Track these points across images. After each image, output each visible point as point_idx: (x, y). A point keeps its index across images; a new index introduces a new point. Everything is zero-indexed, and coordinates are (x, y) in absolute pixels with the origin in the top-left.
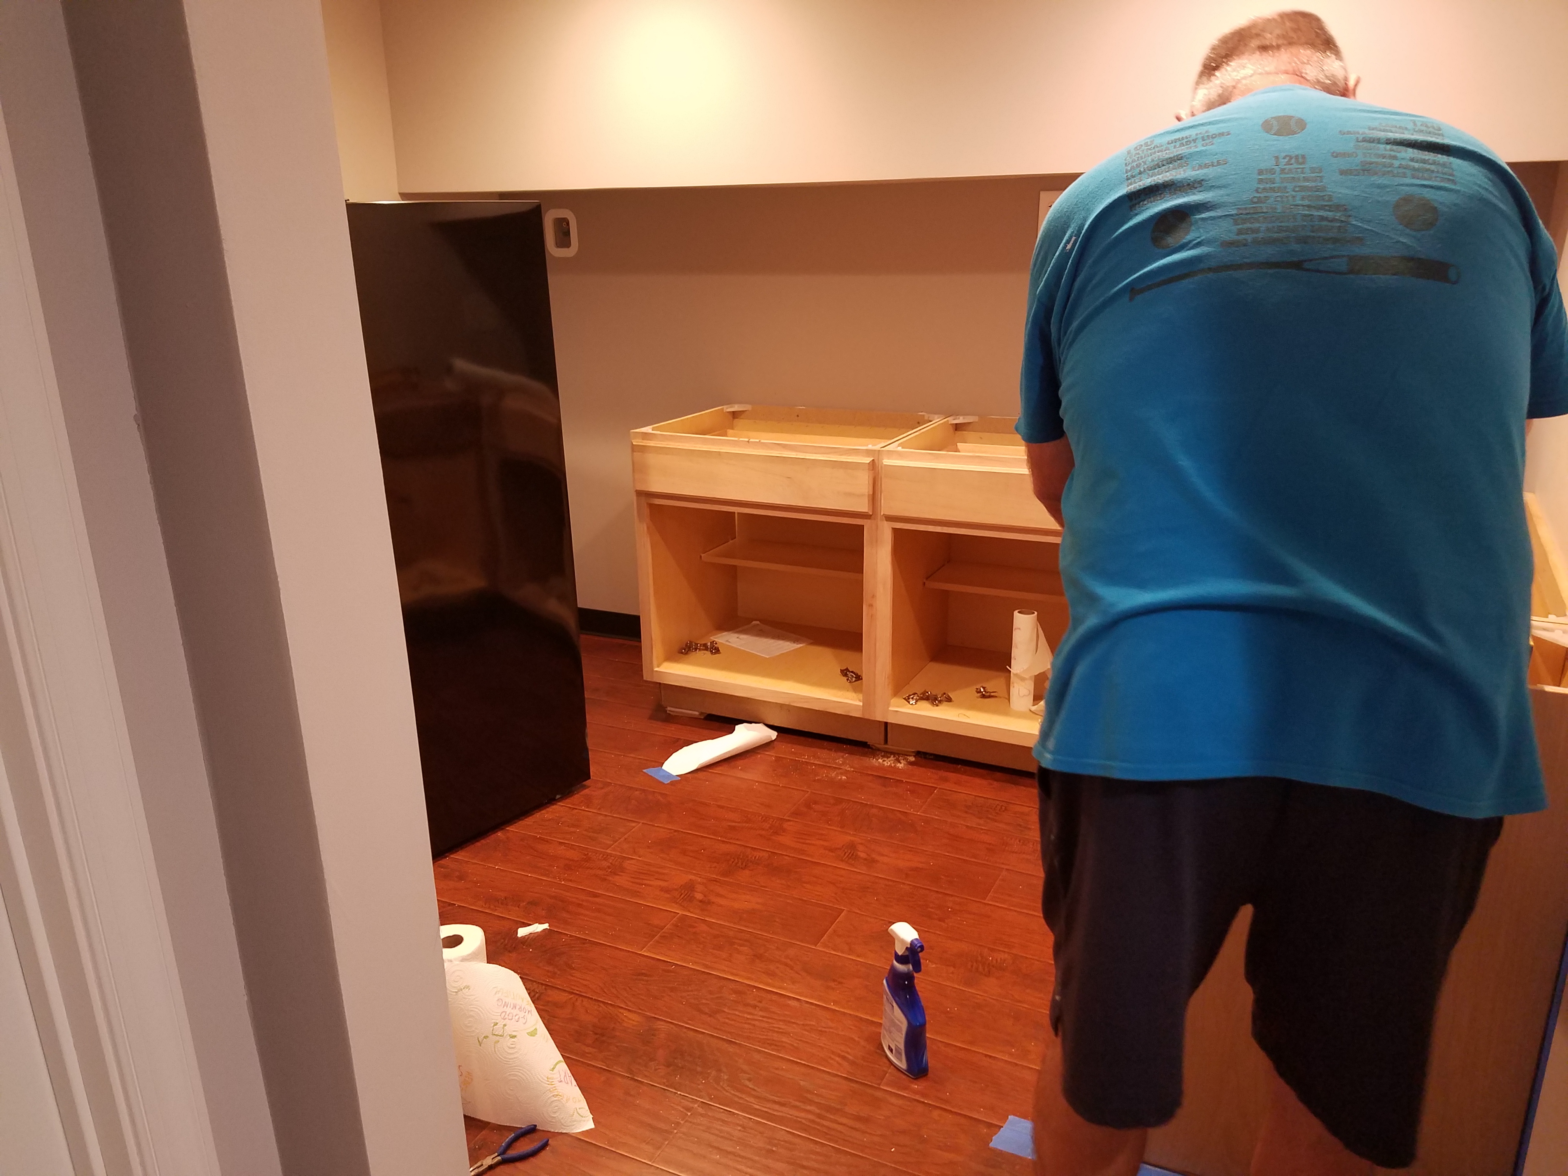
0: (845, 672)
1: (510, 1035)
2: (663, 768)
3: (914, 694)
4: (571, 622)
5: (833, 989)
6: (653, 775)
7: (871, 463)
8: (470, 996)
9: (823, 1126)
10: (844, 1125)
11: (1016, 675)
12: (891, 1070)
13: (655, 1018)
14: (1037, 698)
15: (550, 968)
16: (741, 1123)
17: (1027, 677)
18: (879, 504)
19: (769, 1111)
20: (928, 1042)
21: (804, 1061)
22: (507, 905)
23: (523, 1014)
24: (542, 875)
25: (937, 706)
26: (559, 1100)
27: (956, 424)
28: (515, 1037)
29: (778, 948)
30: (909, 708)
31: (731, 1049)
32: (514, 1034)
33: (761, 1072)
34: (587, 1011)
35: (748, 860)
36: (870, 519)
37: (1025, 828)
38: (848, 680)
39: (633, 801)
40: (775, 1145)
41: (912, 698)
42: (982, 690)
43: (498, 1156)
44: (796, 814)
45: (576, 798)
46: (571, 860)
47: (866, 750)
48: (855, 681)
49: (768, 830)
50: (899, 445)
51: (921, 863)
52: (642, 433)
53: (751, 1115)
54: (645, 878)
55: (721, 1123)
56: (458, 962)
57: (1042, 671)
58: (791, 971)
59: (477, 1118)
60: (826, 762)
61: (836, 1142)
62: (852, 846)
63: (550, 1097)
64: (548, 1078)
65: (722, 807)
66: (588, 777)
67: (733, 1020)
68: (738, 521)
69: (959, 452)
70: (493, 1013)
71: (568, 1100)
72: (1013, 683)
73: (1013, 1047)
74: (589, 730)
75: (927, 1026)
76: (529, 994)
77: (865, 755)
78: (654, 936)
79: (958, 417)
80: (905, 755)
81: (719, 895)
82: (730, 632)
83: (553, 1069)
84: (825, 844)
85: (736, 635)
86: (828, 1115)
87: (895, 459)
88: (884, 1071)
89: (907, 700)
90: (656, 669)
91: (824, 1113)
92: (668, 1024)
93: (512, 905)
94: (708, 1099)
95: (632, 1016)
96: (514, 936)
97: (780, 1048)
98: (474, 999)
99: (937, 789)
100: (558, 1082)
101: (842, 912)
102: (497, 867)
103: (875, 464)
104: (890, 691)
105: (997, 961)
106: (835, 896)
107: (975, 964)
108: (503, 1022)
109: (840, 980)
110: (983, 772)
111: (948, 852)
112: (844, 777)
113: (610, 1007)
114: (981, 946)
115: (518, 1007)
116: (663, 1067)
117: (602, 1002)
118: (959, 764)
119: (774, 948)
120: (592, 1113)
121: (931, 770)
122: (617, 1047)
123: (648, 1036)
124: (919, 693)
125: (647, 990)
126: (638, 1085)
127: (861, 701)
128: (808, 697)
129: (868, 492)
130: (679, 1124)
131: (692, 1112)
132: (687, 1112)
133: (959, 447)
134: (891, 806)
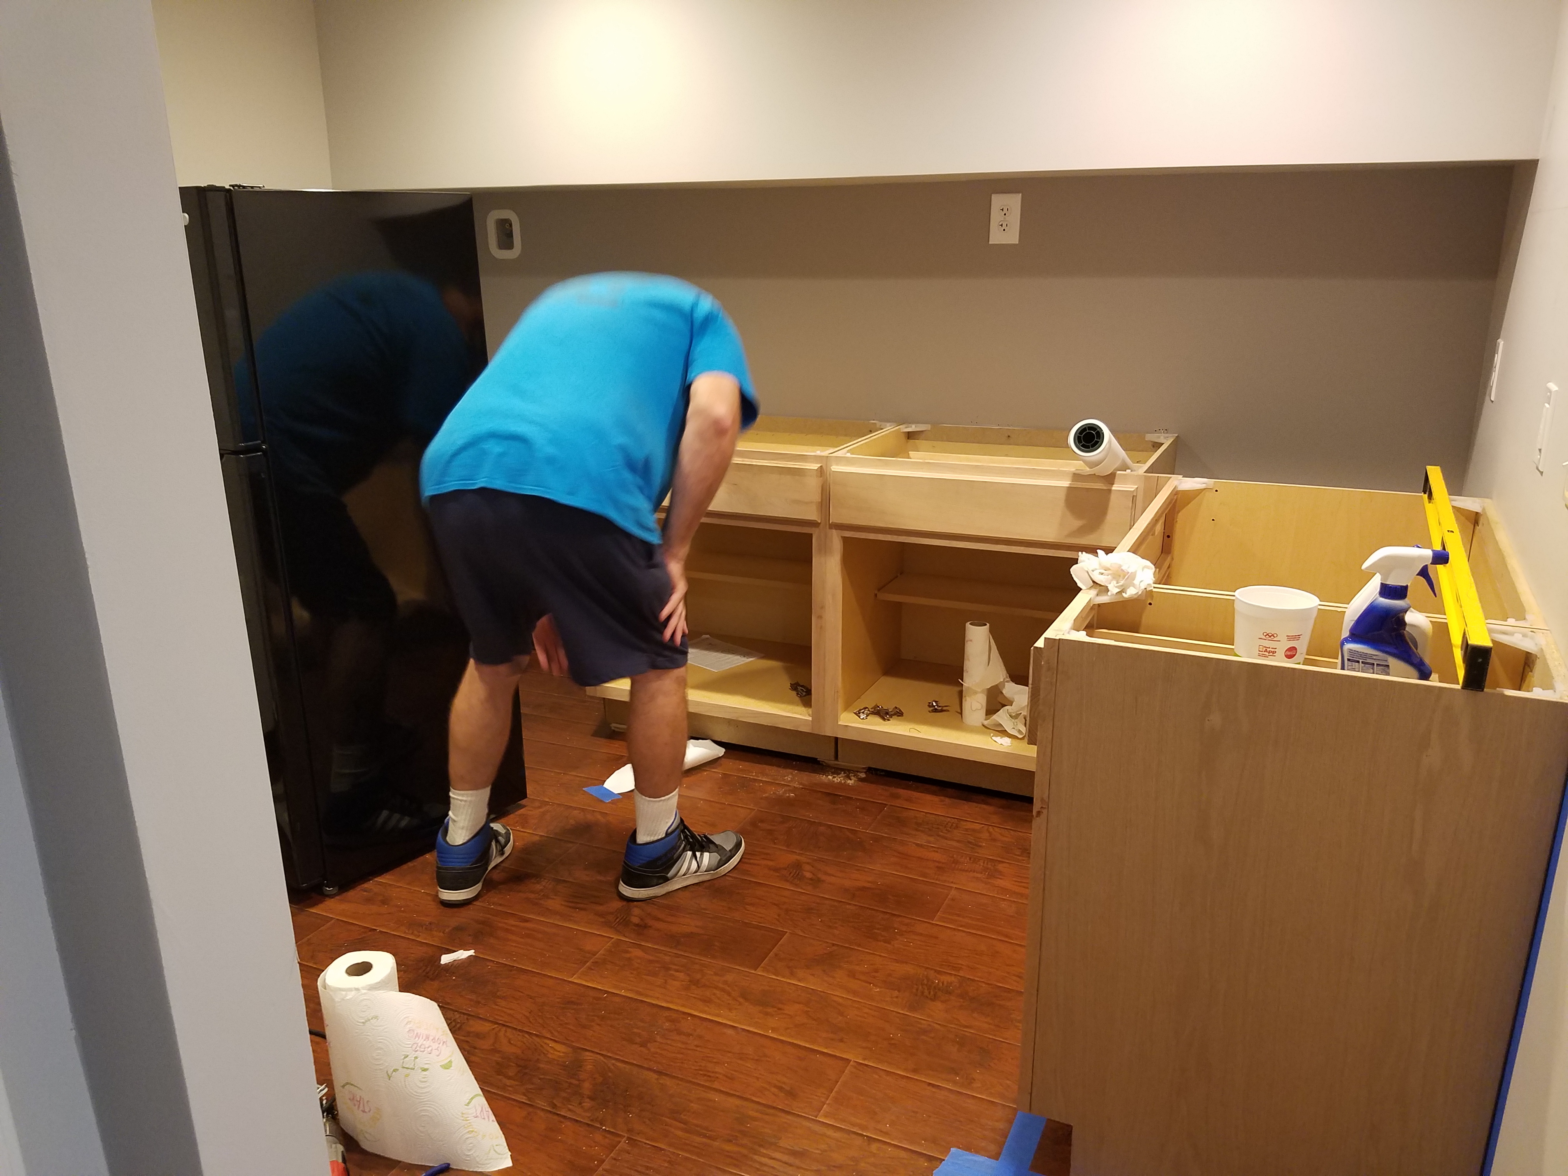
0: (794, 687)
1: (421, 1068)
2: (605, 786)
3: (865, 708)
5: (772, 1015)
6: (593, 794)
7: (819, 470)
8: (380, 1026)
10: (781, 1161)
11: (968, 688)
13: (583, 1048)
14: (989, 712)
15: (474, 997)
16: (669, 1159)
17: (979, 690)
18: (828, 510)
21: (739, 1092)
22: (431, 930)
23: (437, 1045)
25: (889, 720)
26: (473, 1138)
27: (908, 432)
28: (425, 1070)
29: (716, 974)
30: (860, 723)
32: (426, 1067)
34: (510, 1043)
36: (818, 527)
37: (976, 845)
38: (798, 694)
39: (571, 821)
41: (863, 713)
42: (934, 704)
45: (512, 818)
47: (816, 766)
48: (805, 696)
50: (848, 452)
51: (869, 882)
54: (580, 901)
55: (647, 1160)
56: (365, 991)
58: (728, 998)
60: (774, 779)
62: (798, 866)
63: (464, 1134)
64: (462, 1114)
66: (524, 796)
67: (665, 1050)
69: (911, 459)
70: (403, 1045)
71: (484, 1136)
72: (965, 697)
73: (957, 1074)
74: (527, 747)
76: (448, 1024)
77: (814, 771)
78: (587, 962)
79: (910, 425)
80: (856, 772)
81: (655, 918)
83: (469, 1103)
84: (770, 863)
86: (761, 1149)
87: (844, 466)
89: (858, 714)
91: (756, 1147)
92: (596, 1055)
93: (436, 931)
94: (635, 1134)
95: (558, 1047)
96: (436, 963)
97: (713, 1079)
98: (383, 1030)
99: (887, 806)
100: (473, 1118)
101: (785, 934)
102: (423, 891)
103: (824, 470)
104: (840, 705)
105: (943, 984)
106: (778, 918)
107: (920, 987)
108: (414, 1054)
109: (780, 1006)
110: (934, 788)
111: (897, 871)
112: (792, 794)
113: (534, 1037)
114: (927, 968)
115: (431, 1038)
116: (588, 1100)
117: (527, 1032)
118: (910, 781)
119: (712, 973)
120: (511, 1149)
121: (882, 787)
122: (540, 1079)
123: (574, 1067)
124: (870, 707)
125: (576, 1019)
126: (562, 1120)
127: (810, 716)
128: (755, 712)
129: (817, 499)
130: (603, 1160)
131: (617, 1148)
132: (611, 1148)
133: (911, 456)
134: (840, 824)
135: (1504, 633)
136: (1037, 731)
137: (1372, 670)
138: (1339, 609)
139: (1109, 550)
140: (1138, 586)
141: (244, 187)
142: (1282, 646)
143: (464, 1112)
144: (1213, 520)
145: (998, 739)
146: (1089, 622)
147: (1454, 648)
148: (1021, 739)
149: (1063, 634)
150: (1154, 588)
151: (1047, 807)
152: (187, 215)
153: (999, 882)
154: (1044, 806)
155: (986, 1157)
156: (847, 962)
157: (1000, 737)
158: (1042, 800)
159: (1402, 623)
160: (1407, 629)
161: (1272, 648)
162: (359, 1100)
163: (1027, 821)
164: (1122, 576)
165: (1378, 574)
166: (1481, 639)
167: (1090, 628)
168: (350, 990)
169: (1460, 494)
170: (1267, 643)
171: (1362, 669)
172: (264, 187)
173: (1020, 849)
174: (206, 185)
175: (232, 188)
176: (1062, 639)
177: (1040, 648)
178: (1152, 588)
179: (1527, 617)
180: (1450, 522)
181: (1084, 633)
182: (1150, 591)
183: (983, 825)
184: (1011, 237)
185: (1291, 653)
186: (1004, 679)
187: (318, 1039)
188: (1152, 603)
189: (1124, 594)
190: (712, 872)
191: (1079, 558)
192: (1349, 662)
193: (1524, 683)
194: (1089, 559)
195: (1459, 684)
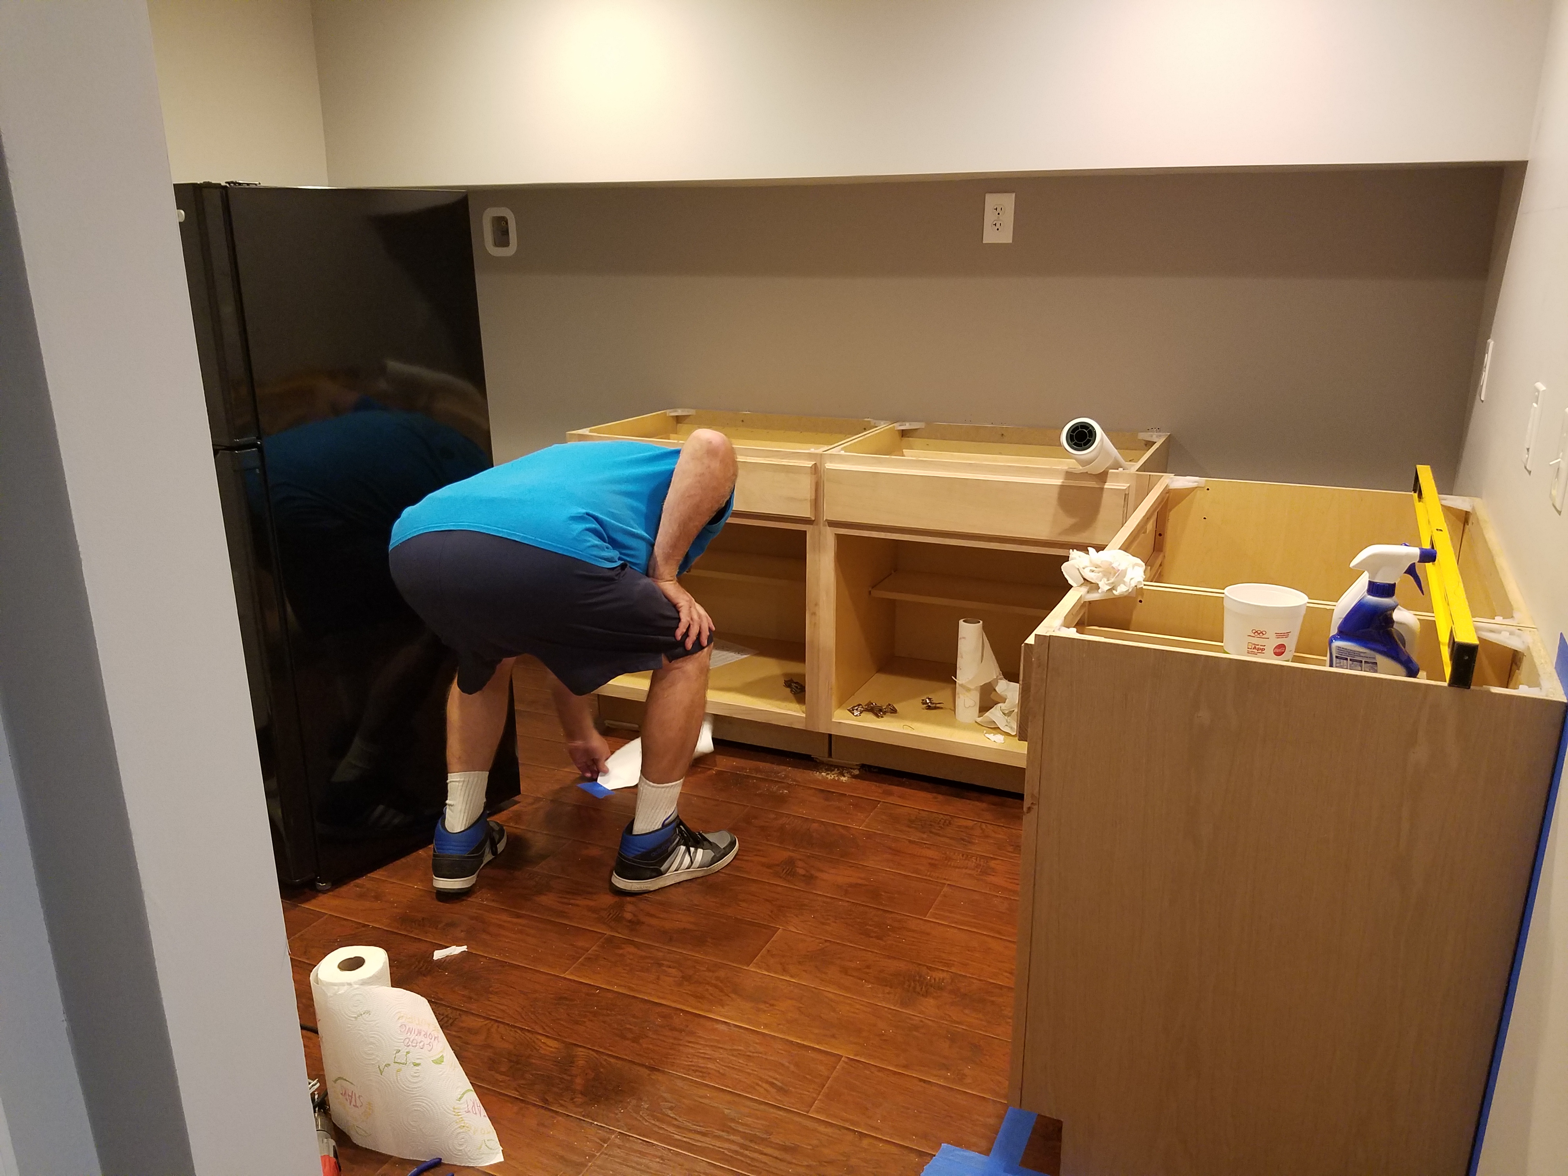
0: (788, 684)
1: (413, 1063)
3: (859, 705)
5: (764, 1011)
6: (587, 790)
7: (814, 467)
8: (372, 1021)
9: (746, 1156)
10: (771, 1156)
11: (961, 685)
13: (575, 1044)
14: (982, 709)
15: (466, 993)
16: (660, 1154)
17: (972, 687)
18: (822, 507)
19: (691, 1142)
21: (730, 1088)
22: (423, 926)
23: (429, 1041)
25: (882, 717)
26: (466, 1132)
27: (903, 430)
28: (418, 1065)
29: (709, 970)
30: (852, 720)
31: (653, 1076)
32: (418, 1062)
33: (684, 1100)
34: (503, 1039)
36: (812, 524)
37: (969, 842)
38: (792, 691)
39: (565, 818)
41: (857, 710)
42: (928, 701)
46: (495, 879)
47: (811, 763)
48: (798, 693)
50: (842, 449)
51: (862, 879)
53: (670, 1146)
54: (574, 897)
55: (639, 1155)
56: (357, 986)
57: (987, 681)
58: (720, 993)
60: (768, 776)
62: (791, 862)
63: (456, 1129)
64: (454, 1109)
66: (518, 792)
67: (657, 1045)
69: (905, 456)
70: (395, 1040)
71: (475, 1131)
72: (958, 694)
73: (948, 1070)
74: (521, 743)
77: (809, 768)
78: (578, 958)
79: (904, 423)
80: (850, 768)
81: (648, 914)
83: (460, 1098)
84: (763, 860)
86: (752, 1145)
87: (838, 463)
89: (851, 711)
91: (748, 1143)
92: (589, 1051)
93: (428, 927)
94: (626, 1129)
95: (550, 1042)
96: (429, 959)
97: (705, 1075)
98: (375, 1025)
99: (881, 803)
100: (464, 1113)
101: (777, 931)
102: (416, 887)
103: (818, 467)
104: (834, 701)
105: (935, 979)
106: (770, 914)
107: (913, 983)
108: (406, 1049)
109: (772, 1002)
110: (926, 784)
111: (890, 868)
112: (786, 791)
113: (527, 1033)
114: (920, 965)
115: (423, 1033)
116: (580, 1096)
117: (519, 1027)
118: (903, 777)
119: (705, 969)
120: (502, 1145)
121: (875, 783)
122: (532, 1074)
123: (566, 1063)
124: (863, 705)
125: (568, 1015)
126: (553, 1115)
127: (804, 713)
128: (751, 709)
129: (811, 497)
130: (594, 1156)
131: (608, 1143)
132: (603, 1144)
133: (905, 453)
134: (833, 821)
135: (1492, 631)
136: (1028, 727)
137: (1360, 668)
138: (1328, 607)
139: (1100, 548)
140: (1128, 583)
141: (240, 184)
142: (1272, 643)
143: (455, 1107)
144: (1205, 518)
145: (991, 736)
146: (1080, 619)
147: (1441, 646)
148: (1013, 736)
149: (1054, 631)
150: (1145, 585)
151: (1037, 804)
152: (182, 212)
153: (991, 879)
154: (1034, 802)
155: (977, 1153)
156: (840, 958)
157: (992, 734)
158: (1033, 796)
159: (1390, 621)
160: (1394, 627)
161: (1261, 646)
162: (350, 1094)
163: (1018, 818)
164: (1112, 572)
165: (1366, 572)
166: (1466, 636)
167: (1080, 625)
168: (343, 984)
169: (1451, 493)
170: (1256, 641)
171: (1350, 667)
172: (260, 184)
173: (1012, 846)
174: (202, 182)
175: (228, 185)
176: (1053, 636)
177: (1031, 645)
178: (1143, 586)
179: (1514, 615)
180: (1440, 520)
181: (1075, 630)
182: (1140, 588)
183: (976, 822)
184: (1005, 237)
185: (1280, 650)
186: (997, 677)
187: (310, 1034)
188: (1142, 600)
189: (1114, 592)
190: (705, 868)
191: (1070, 556)
192: (1338, 659)
193: (1511, 681)
194: (1080, 557)
195: (1445, 681)
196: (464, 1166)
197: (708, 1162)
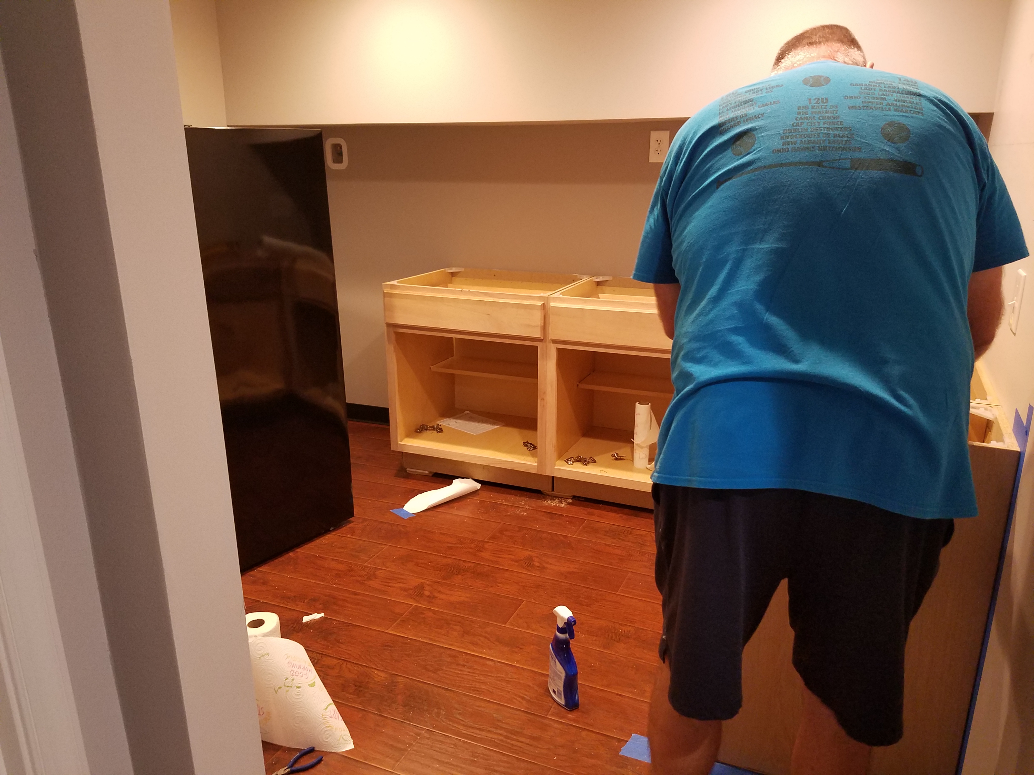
0: (526, 444)
1: (296, 686)
2: (404, 508)
3: (572, 458)
4: (342, 412)
5: (516, 652)
6: (397, 514)
7: (542, 305)
8: (270, 660)
9: (509, 743)
11: (637, 445)
12: (555, 705)
13: (396, 675)
14: (651, 460)
15: (325, 643)
16: (454, 743)
17: (644, 446)
18: (548, 331)
19: (473, 735)
20: (579, 686)
21: (496, 700)
22: (295, 601)
23: (306, 672)
24: (320, 581)
25: (586, 465)
26: (330, 730)
27: (598, 281)
28: (299, 687)
29: (480, 627)
30: (568, 467)
31: (448, 694)
32: (299, 685)
33: (467, 709)
34: (350, 672)
35: (460, 569)
36: (541, 342)
37: (643, 545)
38: (528, 449)
39: (383, 531)
40: (477, 757)
41: (570, 461)
42: (616, 455)
43: (288, 768)
44: (493, 538)
45: (344, 530)
46: (340, 571)
47: (540, 495)
48: (533, 450)
49: (474, 549)
50: (561, 294)
51: (576, 568)
52: (391, 285)
53: (460, 737)
54: (391, 582)
55: (440, 743)
56: (261, 637)
57: (654, 442)
58: (488, 642)
59: (274, 743)
60: (513, 504)
61: (517, 754)
62: (530, 559)
63: (324, 728)
64: (322, 715)
65: (444, 534)
66: (352, 515)
67: (449, 675)
68: (455, 343)
69: (600, 298)
70: (285, 671)
71: (336, 729)
72: (635, 450)
73: (635, 688)
74: (354, 484)
75: (578, 675)
76: (310, 660)
77: (539, 498)
78: (396, 621)
79: (599, 277)
80: (565, 498)
81: (440, 592)
82: (450, 418)
83: (326, 709)
85: (454, 420)
86: (512, 736)
87: (558, 303)
88: (550, 706)
89: (567, 461)
90: (400, 443)
91: (509, 735)
92: (405, 679)
93: (299, 601)
94: (431, 727)
95: (381, 674)
96: (300, 622)
97: (480, 693)
98: (272, 662)
99: (586, 520)
100: (329, 718)
101: (523, 602)
102: (289, 576)
103: (545, 306)
104: (555, 455)
105: (624, 632)
106: (518, 591)
107: (610, 634)
108: (292, 678)
109: (522, 647)
110: (616, 509)
111: (594, 561)
112: (525, 513)
113: (365, 668)
114: (615, 622)
115: (302, 667)
116: (401, 707)
117: (360, 665)
118: (601, 504)
119: (478, 626)
120: (353, 738)
121: (582, 508)
122: (370, 694)
123: (391, 686)
124: (574, 457)
125: (391, 656)
126: (384, 719)
127: (536, 463)
128: (500, 460)
129: (541, 324)
130: (412, 744)
131: (421, 736)
132: (417, 737)
133: (600, 296)
134: (556, 532)
179: (987, 398)
183: (647, 532)
193: (986, 438)
196: (329, 752)
197: (485, 747)
